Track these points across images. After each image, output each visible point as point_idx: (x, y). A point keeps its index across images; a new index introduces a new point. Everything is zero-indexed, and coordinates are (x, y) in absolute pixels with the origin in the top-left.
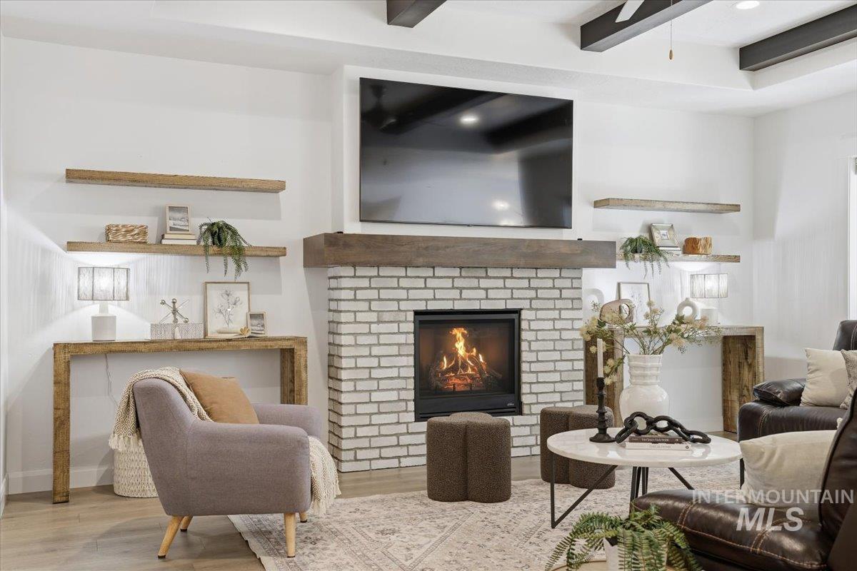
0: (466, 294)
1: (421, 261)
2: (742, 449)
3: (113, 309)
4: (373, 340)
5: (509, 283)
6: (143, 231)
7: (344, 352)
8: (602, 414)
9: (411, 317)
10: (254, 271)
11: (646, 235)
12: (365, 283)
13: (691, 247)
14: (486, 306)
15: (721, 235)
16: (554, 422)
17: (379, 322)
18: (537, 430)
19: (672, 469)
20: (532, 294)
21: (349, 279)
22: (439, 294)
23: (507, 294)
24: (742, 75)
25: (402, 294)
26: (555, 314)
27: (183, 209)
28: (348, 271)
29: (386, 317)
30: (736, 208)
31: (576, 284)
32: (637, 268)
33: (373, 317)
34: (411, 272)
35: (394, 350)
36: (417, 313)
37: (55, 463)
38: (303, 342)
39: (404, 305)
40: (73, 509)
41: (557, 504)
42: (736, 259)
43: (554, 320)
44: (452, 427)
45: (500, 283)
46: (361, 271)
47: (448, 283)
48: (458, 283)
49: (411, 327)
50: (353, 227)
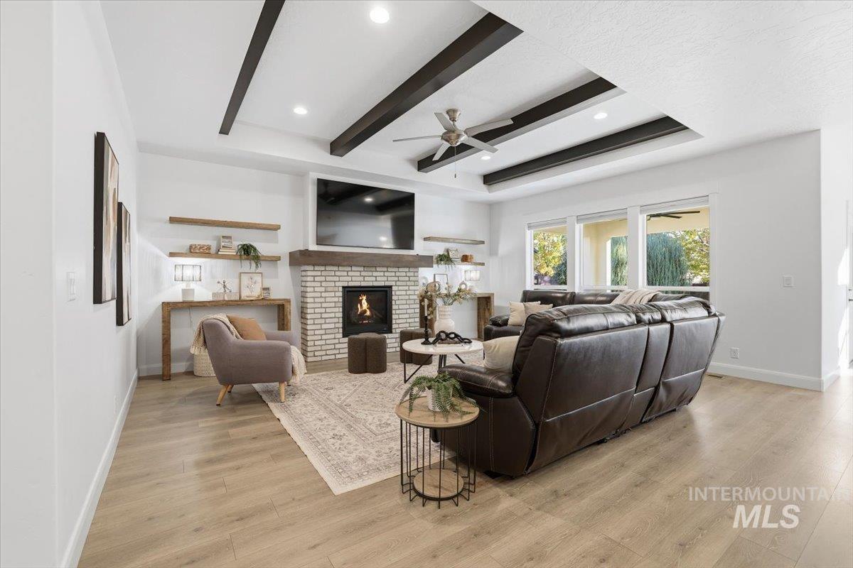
0: (366, 279)
1: (345, 263)
2: (484, 345)
3: (193, 285)
4: (323, 300)
5: (386, 274)
6: (209, 248)
7: (309, 306)
8: (426, 332)
9: (341, 289)
10: (264, 267)
11: (446, 254)
12: (319, 273)
13: (465, 259)
14: (376, 284)
15: (477, 253)
16: (406, 336)
17: (325, 292)
18: (398, 340)
19: (456, 355)
20: (396, 279)
21: (311, 272)
22: (354, 279)
23: (385, 279)
24: (484, 187)
25: (337, 279)
26: (407, 288)
27: (230, 237)
28: (311, 268)
29: (329, 289)
30: (483, 242)
31: (416, 274)
32: (442, 268)
33: (323, 289)
34: (341, 268)
35: (333, 305)
36: (343, 287)
37: (163, 360)
38: (289, 301)
39: (337, 284)
40: (172, 383)
41: (407, 373)
42: (483, 264)
43: (406, 290)
44: (360, 340)
45: (382, 274)
46: (317, 268)
47: (358, 274)
48: (363, 274)
49: (341, 294)
50: (313, 247)
